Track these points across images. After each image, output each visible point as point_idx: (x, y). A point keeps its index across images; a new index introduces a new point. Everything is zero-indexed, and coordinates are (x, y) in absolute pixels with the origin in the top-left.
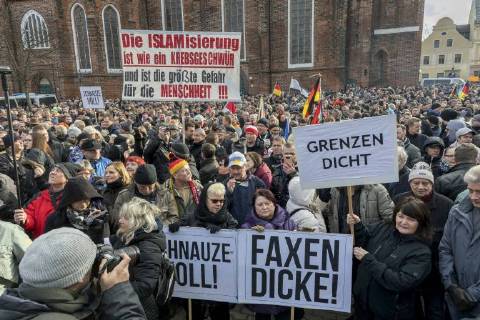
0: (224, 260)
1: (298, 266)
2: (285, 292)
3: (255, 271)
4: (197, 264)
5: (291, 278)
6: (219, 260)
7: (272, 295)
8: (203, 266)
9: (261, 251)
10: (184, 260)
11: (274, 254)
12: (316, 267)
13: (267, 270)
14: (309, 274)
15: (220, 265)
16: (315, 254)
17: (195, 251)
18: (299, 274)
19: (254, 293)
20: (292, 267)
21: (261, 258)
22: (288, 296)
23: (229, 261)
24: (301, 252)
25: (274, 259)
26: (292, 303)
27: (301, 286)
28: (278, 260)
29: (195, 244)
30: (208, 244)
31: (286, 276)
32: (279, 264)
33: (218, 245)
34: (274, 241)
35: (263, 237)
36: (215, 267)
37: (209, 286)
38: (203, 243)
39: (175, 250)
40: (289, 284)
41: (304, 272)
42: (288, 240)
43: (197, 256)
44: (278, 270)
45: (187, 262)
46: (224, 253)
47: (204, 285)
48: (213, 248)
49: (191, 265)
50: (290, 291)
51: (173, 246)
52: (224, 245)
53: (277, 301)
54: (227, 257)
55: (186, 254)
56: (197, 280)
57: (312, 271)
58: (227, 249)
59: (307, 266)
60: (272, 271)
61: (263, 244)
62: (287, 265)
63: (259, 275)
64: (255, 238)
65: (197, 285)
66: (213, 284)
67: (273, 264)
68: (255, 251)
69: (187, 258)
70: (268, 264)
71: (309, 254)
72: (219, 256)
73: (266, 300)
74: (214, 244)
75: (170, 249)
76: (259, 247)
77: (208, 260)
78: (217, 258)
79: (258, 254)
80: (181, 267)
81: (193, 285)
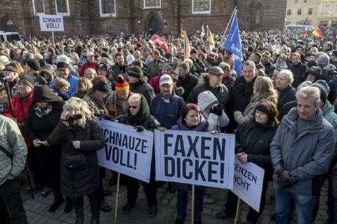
0: (142, 152)
1: (196, 155)
2: (188, 175)
3: (166, 159)
4: (126, 150)
5: (191, 164)
6: (139, 151)
7: (179, 176)
8: (129, 152)
9: (170, 145)
10: (118, 146)
11: (179, 148)
12: (209, 158)
13: (175, 158)
14: (204, 162)
15: (139, 154)
16: (208, 148)
17: (125, 141)
18: (197, 162)
19: (167, 174)
20: (192, 157)
21: (171, 150)
22: (190, 177)
23: (145, 153)
24: (198, 147)
25: (179, 151)
26: (192, 182)
27: (199, 171)
28: (183, 151)
29: (126, 136)
30: (134, 138)
31: (188, 163)
32: (183, 155)
33: (140, 140)
34: (180, 137)
35: (172, 136)
36: (136, 154)
37: (131, 167)
38: (130, 137)
39: (113, 138)
40: (190, 169)
41: (201, 161)
42: (189, 137)
43: (126, 144)
44: (182, 159)
45: (120, 148)
46: (143, 147)
47: (128, 166)
48: (136, 142)
49: (122, 150)
50: (191, 174)
51: (112, 136)
52: (144, 141)
53: (182, 180)
54: (145, 150)
55: (120, 142)
56: (125, 161)
57: (206, 160)
58: (145, 144)
59: (203, 156)
60: (179, 159)
61: (172, 141)
62: (189, 155)
63: (170, 162)
64: (166, 136)
65: (124, 165)
66: (134, 166)
67: (179, 155)
68: (167, 145)
69: (120, 145)
70: (175, 154)
71: (204, 148)
72: (140, 148)
73: (174, 179)
74: (137, 139)
75: (111, 137)
76: (169, 142)
77: (132, 149)
78: (138, 149)
79: (169, 147)
80: (116, 151)
81: (121, 164)
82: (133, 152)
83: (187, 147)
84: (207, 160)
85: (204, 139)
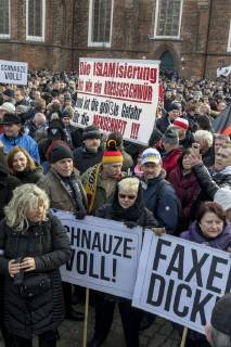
0: (125, 256)
1: (200, 284)
2: (181, 309)
3: (154, 277)
4: (98, 255)
5: (189, 295)
6: (119, 255)
7: (167, 308)
8: (103, 258)
9: (164, 257)
10: (85, 249)
11: (176, 265)
12: (219, 291)
13: (167, 279)
14: (209, 296)
15: (121, 260)
16: (220, 276)
17: (96, 241)
18: (199, 292)
19: (149, 301)
20: (193, 284)
21: (164, 265)
22: (183, 315)
23: (130, 257)
24: (205, 270)
25: (175, 270)
26: (185, 322)
27: (199, 307)
28: (180, 271)
29: (97, 234)
30: (111, 237)
31: (184, 291)
32: (180, 277)
33: (120, 239)
34: (180, 249)
35: (169, 244)
36: (115, 261)
37: (108, 279)
38: (105, 235)
39: (78, 237)
40: (186, 302)
41: (205, 292)
42: (194, 252)
43: (99, 246)
44: (178, 282)
45: (88, 252)
46: (126, 248)
47: (103, 277)
48: (115, 242)
49: (92, 255)
50: (186, 309)
51: (76, 234)
52: (126, 240)
53: (171, 316)
54: (129, 252)
55: (88, 243)
56: (97, 271)
57: (212, 293)
58: (129, 245)
59: (209, 286)
60: (172, 282)
61: (168, 251)
62: (188, 279)
63: (158, 282)
64: (161, 242)
65: (96, 276)
66: (112, 277)
67: (174, 275)
68: (159, 256)
69: (88, 247)
70: (168, 273)
71: (213, 273)
72: (120, 250)
73: (159, 311)
74: (116, 237)
75: (73, 236)
76: (162, 253)
77: (108, 252)
78: (118, 252)
79: (161, 260)
80: (82, 256)
81: (91, 274)
82: (110, 258)
83: (188, 265)
84: (215, 295)
85: (216, 260)
